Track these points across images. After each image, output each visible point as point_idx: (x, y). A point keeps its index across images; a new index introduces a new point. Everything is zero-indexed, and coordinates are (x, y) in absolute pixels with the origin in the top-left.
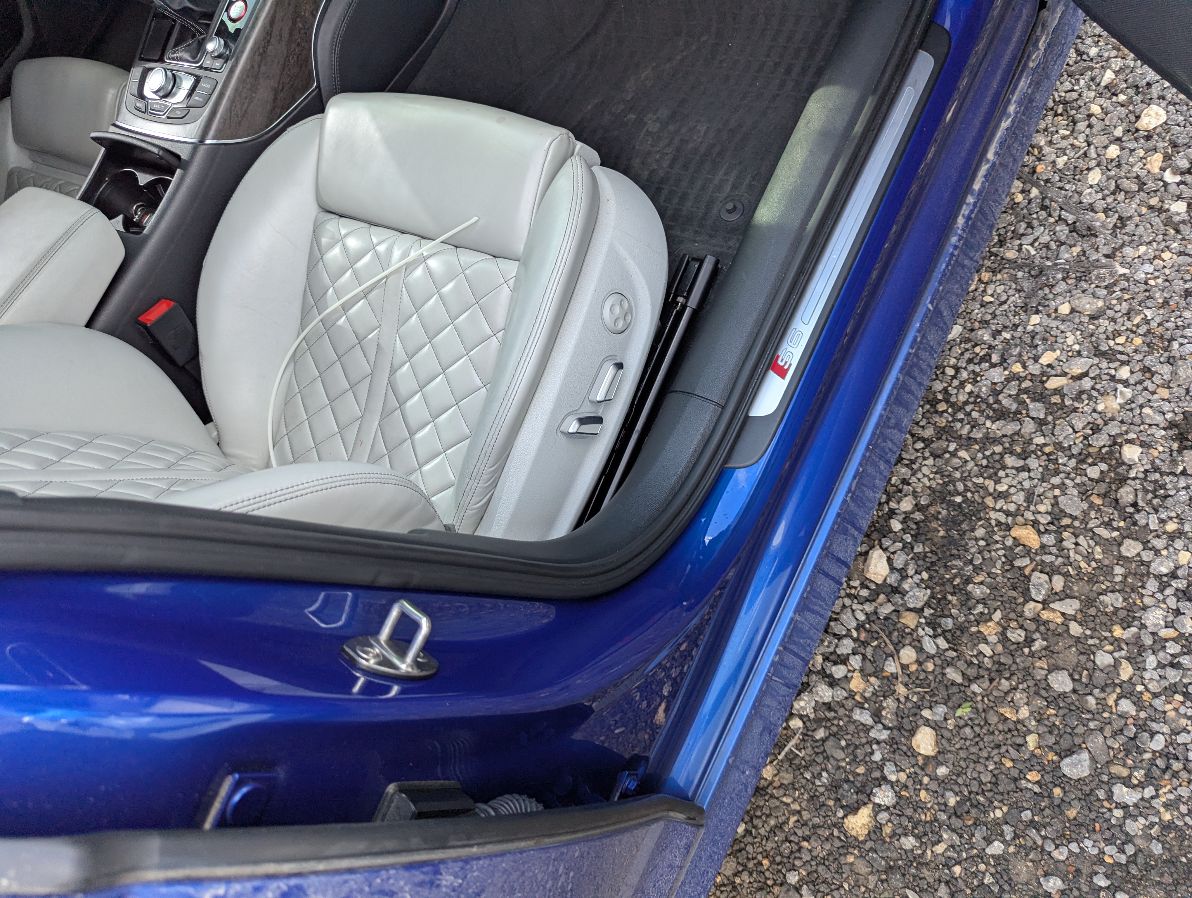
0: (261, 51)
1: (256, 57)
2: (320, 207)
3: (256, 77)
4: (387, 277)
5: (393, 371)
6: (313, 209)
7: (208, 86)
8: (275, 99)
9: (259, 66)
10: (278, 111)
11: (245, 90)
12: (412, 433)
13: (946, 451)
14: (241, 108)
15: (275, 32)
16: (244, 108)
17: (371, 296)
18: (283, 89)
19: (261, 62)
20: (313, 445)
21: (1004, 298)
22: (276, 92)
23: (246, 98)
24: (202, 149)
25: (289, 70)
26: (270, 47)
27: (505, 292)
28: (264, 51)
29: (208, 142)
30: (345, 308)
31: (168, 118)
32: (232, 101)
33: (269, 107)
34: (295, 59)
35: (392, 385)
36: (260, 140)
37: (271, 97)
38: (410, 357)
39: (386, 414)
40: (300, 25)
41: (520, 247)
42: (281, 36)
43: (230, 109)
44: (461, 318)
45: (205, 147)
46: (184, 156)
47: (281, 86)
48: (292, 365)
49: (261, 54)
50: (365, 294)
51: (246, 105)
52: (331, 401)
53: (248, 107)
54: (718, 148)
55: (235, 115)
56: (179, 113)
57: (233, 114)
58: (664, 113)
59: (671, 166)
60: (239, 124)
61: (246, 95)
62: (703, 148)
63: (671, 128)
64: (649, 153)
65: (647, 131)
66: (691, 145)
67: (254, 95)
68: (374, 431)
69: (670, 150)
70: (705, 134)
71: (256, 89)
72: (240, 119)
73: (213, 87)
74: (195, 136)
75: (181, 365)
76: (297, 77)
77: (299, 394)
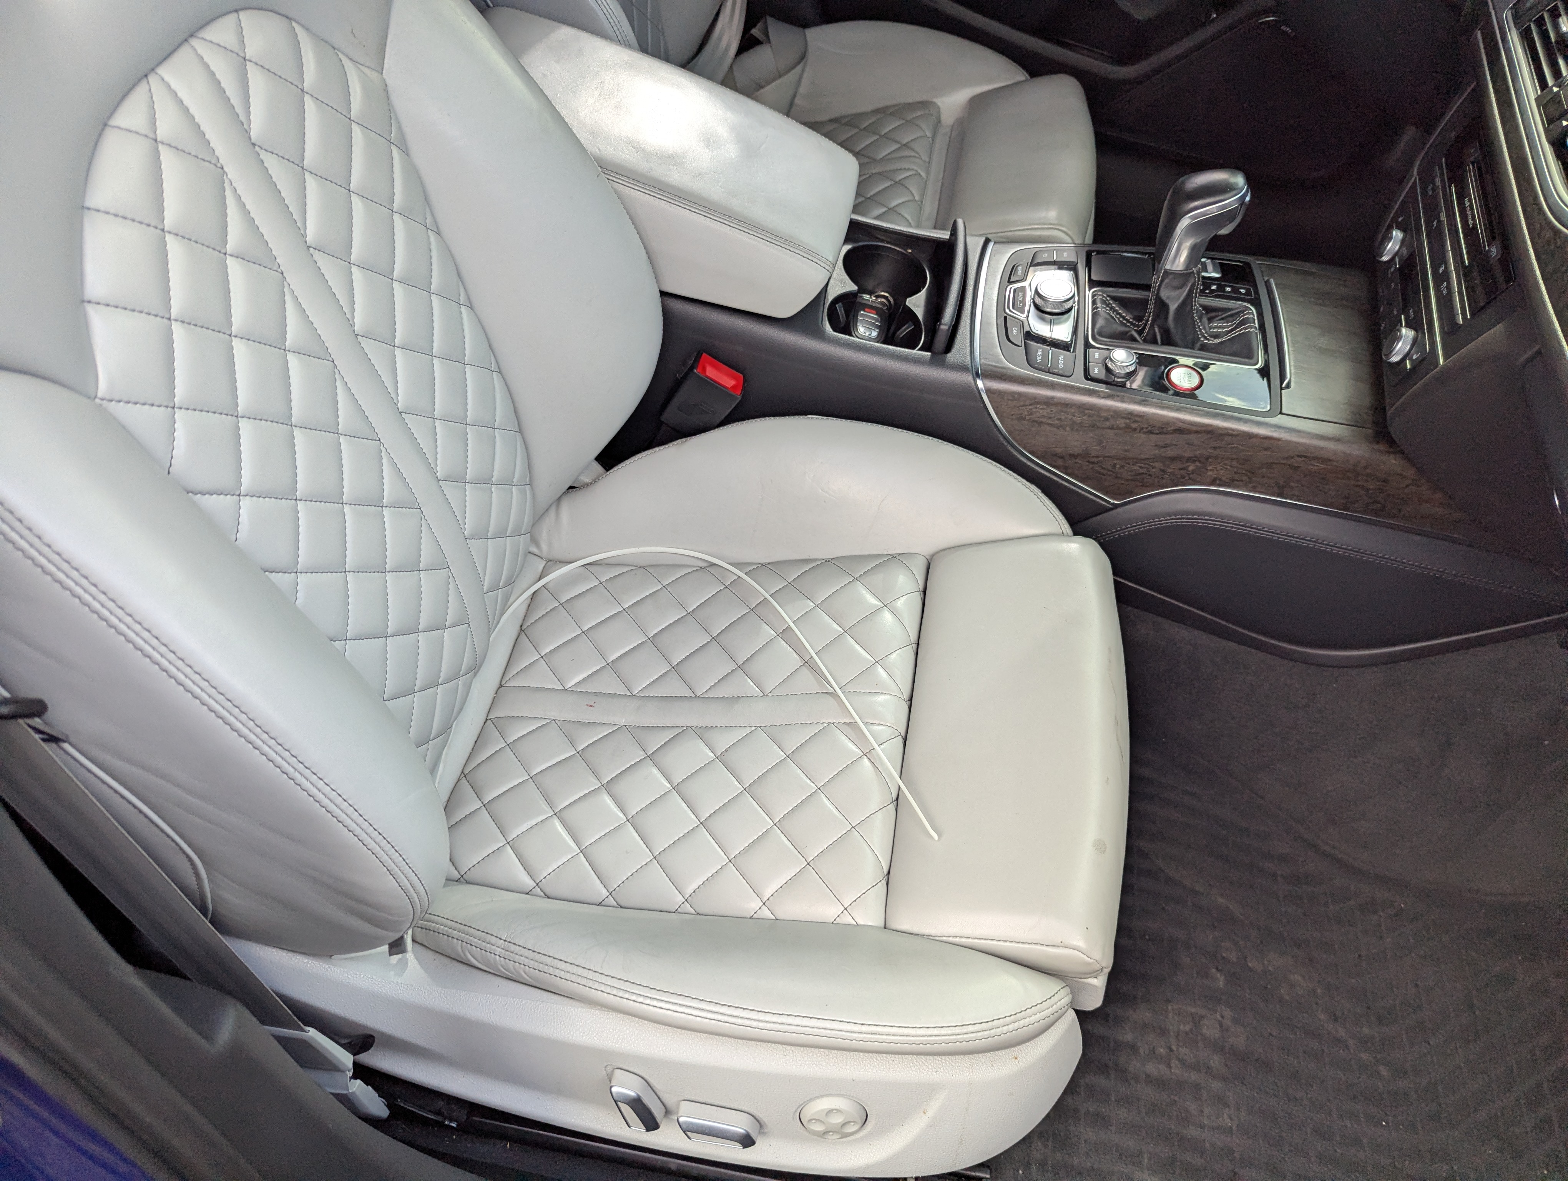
0: (1134, 426)
1: (1123, 421)
2: (933, 556)
3: (1093, 426)
4: (833, 694)
5: (701, 733)
6: (925, 547)
7: (1061, 365)
8: (1073, 456)
9: (1112, 428)
10: (1060, 462)
11: (1070, 417)
12: (608, 787)
14: (1044, 417)
15: (1168, 439)
16: (1045, 420)
17: (806, 672)
18: (1093, 463)
19: (1118, 428)
20: (585, 629)
22: (1085, 455)
23: (1059, 419)
24: (968, 378)
25: (1122, 467)
26: (1143, 436)
27: (829, 911)
28: (1135, 430)
29: (980, 384)
30: (786, 633)
31: (1005, 318)
32: (1048, 402)
33: (1059, 450)
34: (1141, 471)
35: (683, 732)
36: (1010, 448)
37: (1076, 451)
38: (720, 758)
39: (637, 733)
40: (1191, 468)
41: (904, 923)
42: (1165, 446)
43: (1035, 401)
44: (785, 839)
45: (972, 381)
46: (951, 357)
47: (1096, 460)
48: (703, 564)
49: (1128, 427)
50: (808, 663)
51: (1050, 422)
52: (653, 640)
53: (1048, 424)
54: (1198, 1161)
55: (1031, 409)
56: (1015, 332)
57: (1031, 407)
58: (1239, 1039)
59: (1150, 1080)
60: (1021, 418)
61: (1063, 417)
62: (1192, 1132)
63: (1216, 1061)
64: (1163, 1032)
65: (1202, 1017)
66: (1193, 1108)
67: (1068, 429)
68: (611, 720)
69: (1177, 1070)
70: (1219, 1128)
71: (1077, 430)
72: (1027, 418)
73: (1061, 372)
74: (985, 364)
75: (662, 419)
76: (1117, 477)
77: (660, 587)
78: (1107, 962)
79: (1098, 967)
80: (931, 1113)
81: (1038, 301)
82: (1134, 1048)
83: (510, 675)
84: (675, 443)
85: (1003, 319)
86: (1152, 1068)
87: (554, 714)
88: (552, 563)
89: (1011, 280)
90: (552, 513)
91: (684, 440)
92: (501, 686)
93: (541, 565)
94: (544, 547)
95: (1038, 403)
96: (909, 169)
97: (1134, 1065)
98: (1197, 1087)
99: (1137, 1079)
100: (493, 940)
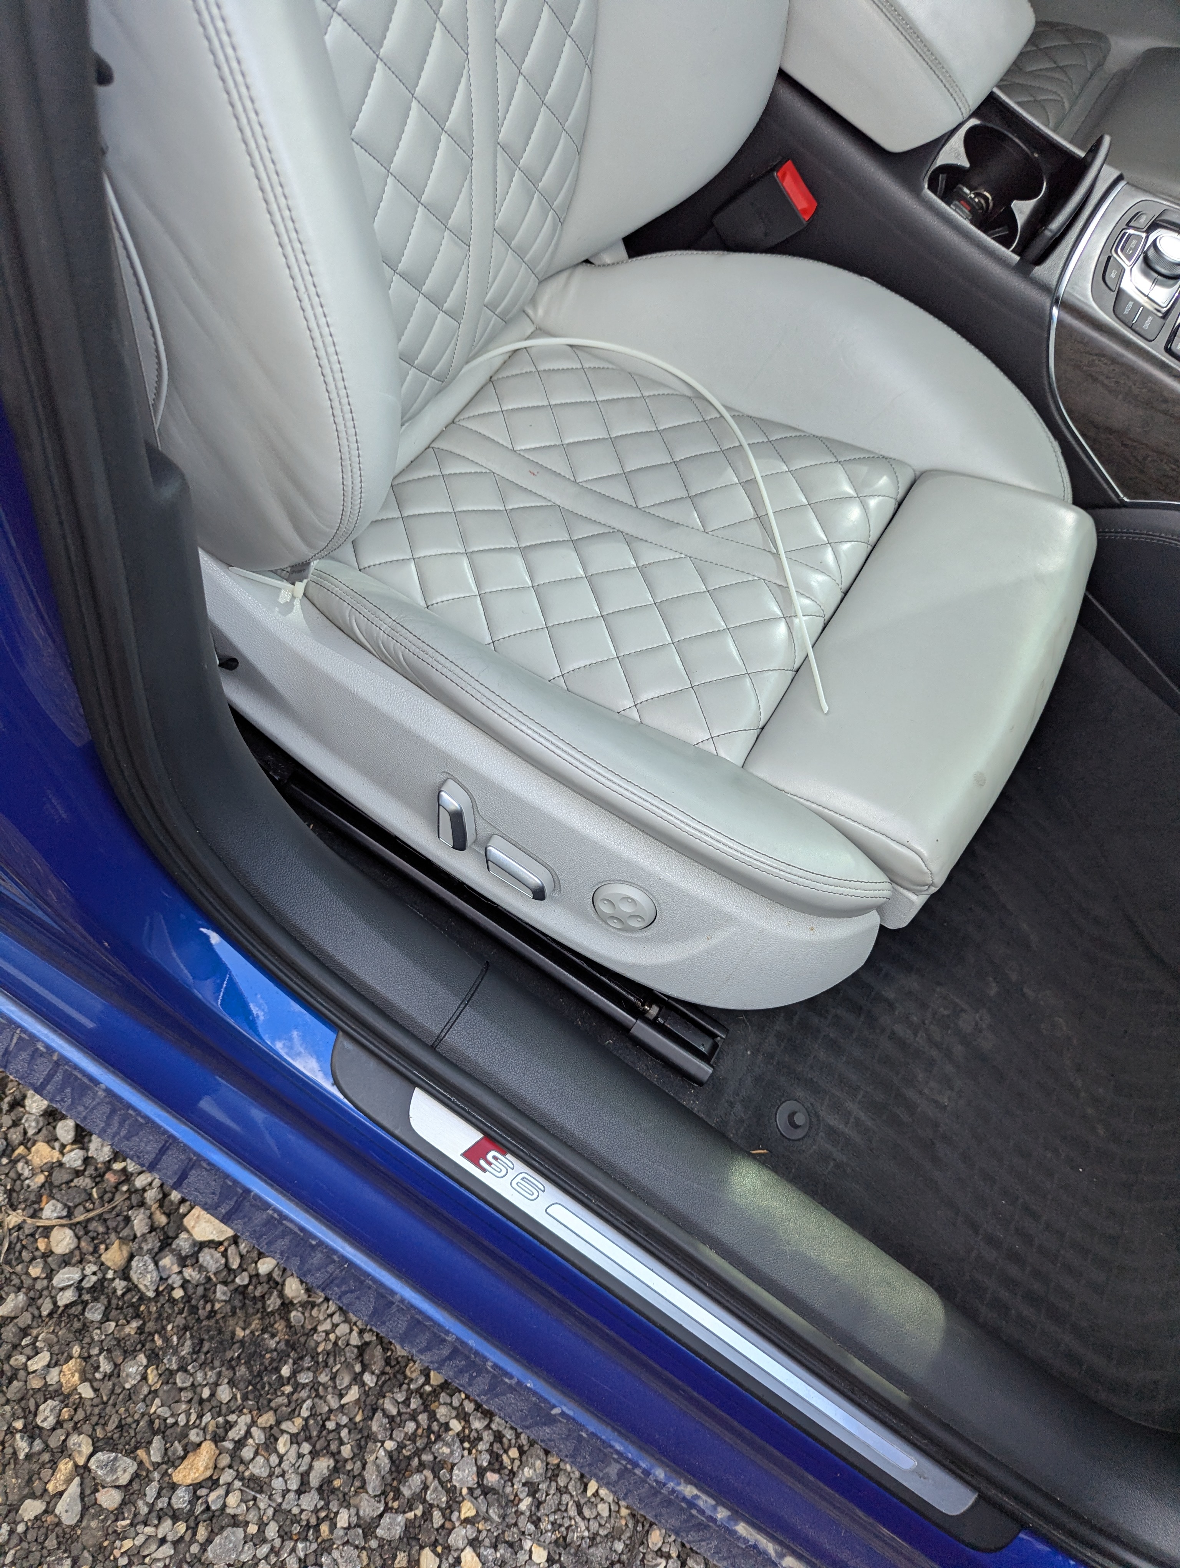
2: (922, 473)
3: (1148, 404)
4: (777, 555)
5: (630, 540)
6: (920, 463)
7: (1147, 325)
8: (1109, 430)
10: (1092, 433)
11: (1130, 384)
12: (524, 551)
13: (365, 1368)
14: (1102, 373)
16: (1102, 378)
17: (755, 526)
18: (1125, 445)
20: (553, 402)
21: (587, 1512)
22: (1122, 434)
23: (1117, 383)
24: (1046, 301)
25: (1153, 461)
27: (697, 735)
29: (1055, 311)
30: (749, 485)
31: (1109, 258)
32: (1115, 360)
34: (1171, 473)
35: (611, 533)
36: (1049, 396)
37: (1115, 425)
38: (642, 570)
39: (567, 517)
41: (762, 771)
43: (1102, 354)
44: (677, 658)
45: (1048, 305)
46: (1039, 271)
47: (1129, 442)
48: (688, 393)
50: (761, 519)
51: (1106, 382)
52: (614, 441)
53: (1103, 384)
54: (905, 1117)
55: (1094, 360)
56: (1113, 275)
57: (1095, 358)
58: (987, 1043)
59: (893, 1036)
60: (1078, 367)
61: (1122, 382)
62: (910, 1094)
63: (958, 1049)
64: (924, 1006)
65: (963, 1010)
66: (921, 1076)
67: (1120, 397)
68: (547, 495)
69: (920, 1040)
70: (936, 1102)
71: (1130, 402)
72: (1085, 368)
73: (1143, 333)
74: (1070, 294)
75: (714, 221)
76: (1142, 471)
77: (639, 395)
78: (939, 880)
79: (929, 880)
80: (714, 941)
81: (1151, 253)
82: (891, 1006)
83: (466, 415)
84: (716, 252)
85: (1106, 257)
86: (900, 1029)
87: (496, 469)
88: (540, 331)
89: (1131, 224)
90: (563, 277)
91: (726, 253)
92: (453, 422)
93: (530, 330)
94: (540, 312)
95: (1104, 355)
96: (1055, 93)
97: (885, 1020)
98: (932, 1063)
99: (883, 1030)
100: (383, 616)
